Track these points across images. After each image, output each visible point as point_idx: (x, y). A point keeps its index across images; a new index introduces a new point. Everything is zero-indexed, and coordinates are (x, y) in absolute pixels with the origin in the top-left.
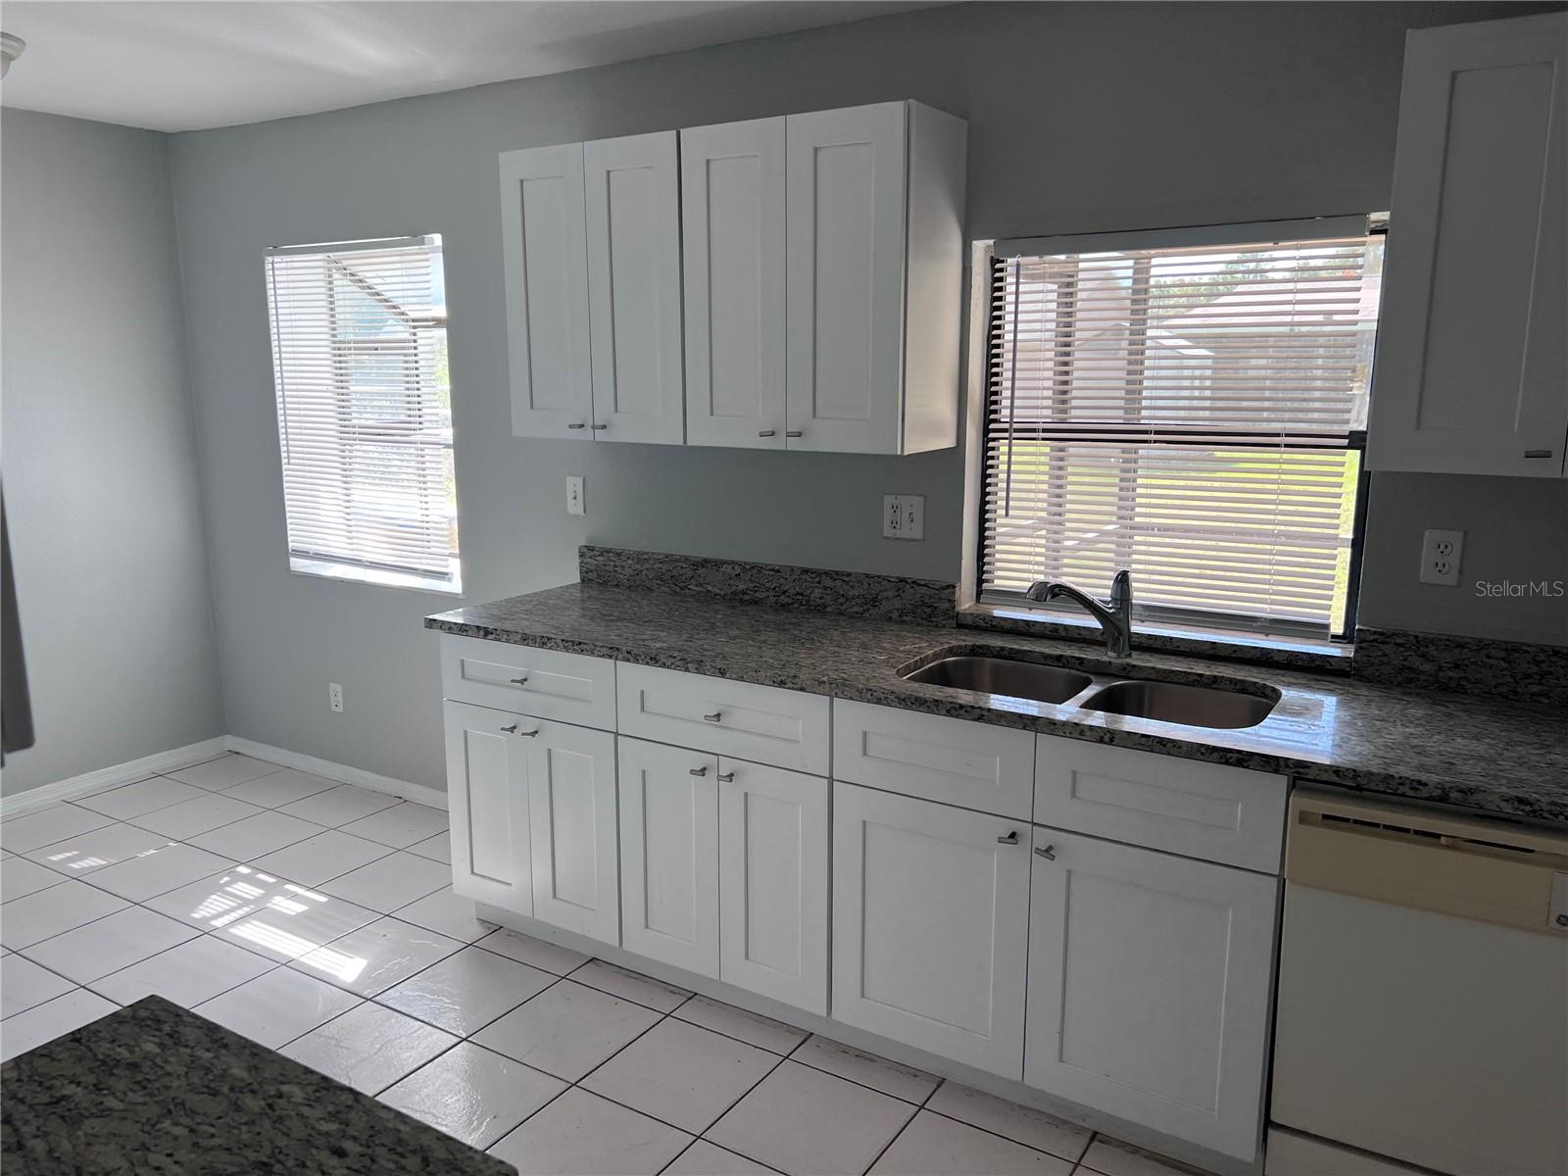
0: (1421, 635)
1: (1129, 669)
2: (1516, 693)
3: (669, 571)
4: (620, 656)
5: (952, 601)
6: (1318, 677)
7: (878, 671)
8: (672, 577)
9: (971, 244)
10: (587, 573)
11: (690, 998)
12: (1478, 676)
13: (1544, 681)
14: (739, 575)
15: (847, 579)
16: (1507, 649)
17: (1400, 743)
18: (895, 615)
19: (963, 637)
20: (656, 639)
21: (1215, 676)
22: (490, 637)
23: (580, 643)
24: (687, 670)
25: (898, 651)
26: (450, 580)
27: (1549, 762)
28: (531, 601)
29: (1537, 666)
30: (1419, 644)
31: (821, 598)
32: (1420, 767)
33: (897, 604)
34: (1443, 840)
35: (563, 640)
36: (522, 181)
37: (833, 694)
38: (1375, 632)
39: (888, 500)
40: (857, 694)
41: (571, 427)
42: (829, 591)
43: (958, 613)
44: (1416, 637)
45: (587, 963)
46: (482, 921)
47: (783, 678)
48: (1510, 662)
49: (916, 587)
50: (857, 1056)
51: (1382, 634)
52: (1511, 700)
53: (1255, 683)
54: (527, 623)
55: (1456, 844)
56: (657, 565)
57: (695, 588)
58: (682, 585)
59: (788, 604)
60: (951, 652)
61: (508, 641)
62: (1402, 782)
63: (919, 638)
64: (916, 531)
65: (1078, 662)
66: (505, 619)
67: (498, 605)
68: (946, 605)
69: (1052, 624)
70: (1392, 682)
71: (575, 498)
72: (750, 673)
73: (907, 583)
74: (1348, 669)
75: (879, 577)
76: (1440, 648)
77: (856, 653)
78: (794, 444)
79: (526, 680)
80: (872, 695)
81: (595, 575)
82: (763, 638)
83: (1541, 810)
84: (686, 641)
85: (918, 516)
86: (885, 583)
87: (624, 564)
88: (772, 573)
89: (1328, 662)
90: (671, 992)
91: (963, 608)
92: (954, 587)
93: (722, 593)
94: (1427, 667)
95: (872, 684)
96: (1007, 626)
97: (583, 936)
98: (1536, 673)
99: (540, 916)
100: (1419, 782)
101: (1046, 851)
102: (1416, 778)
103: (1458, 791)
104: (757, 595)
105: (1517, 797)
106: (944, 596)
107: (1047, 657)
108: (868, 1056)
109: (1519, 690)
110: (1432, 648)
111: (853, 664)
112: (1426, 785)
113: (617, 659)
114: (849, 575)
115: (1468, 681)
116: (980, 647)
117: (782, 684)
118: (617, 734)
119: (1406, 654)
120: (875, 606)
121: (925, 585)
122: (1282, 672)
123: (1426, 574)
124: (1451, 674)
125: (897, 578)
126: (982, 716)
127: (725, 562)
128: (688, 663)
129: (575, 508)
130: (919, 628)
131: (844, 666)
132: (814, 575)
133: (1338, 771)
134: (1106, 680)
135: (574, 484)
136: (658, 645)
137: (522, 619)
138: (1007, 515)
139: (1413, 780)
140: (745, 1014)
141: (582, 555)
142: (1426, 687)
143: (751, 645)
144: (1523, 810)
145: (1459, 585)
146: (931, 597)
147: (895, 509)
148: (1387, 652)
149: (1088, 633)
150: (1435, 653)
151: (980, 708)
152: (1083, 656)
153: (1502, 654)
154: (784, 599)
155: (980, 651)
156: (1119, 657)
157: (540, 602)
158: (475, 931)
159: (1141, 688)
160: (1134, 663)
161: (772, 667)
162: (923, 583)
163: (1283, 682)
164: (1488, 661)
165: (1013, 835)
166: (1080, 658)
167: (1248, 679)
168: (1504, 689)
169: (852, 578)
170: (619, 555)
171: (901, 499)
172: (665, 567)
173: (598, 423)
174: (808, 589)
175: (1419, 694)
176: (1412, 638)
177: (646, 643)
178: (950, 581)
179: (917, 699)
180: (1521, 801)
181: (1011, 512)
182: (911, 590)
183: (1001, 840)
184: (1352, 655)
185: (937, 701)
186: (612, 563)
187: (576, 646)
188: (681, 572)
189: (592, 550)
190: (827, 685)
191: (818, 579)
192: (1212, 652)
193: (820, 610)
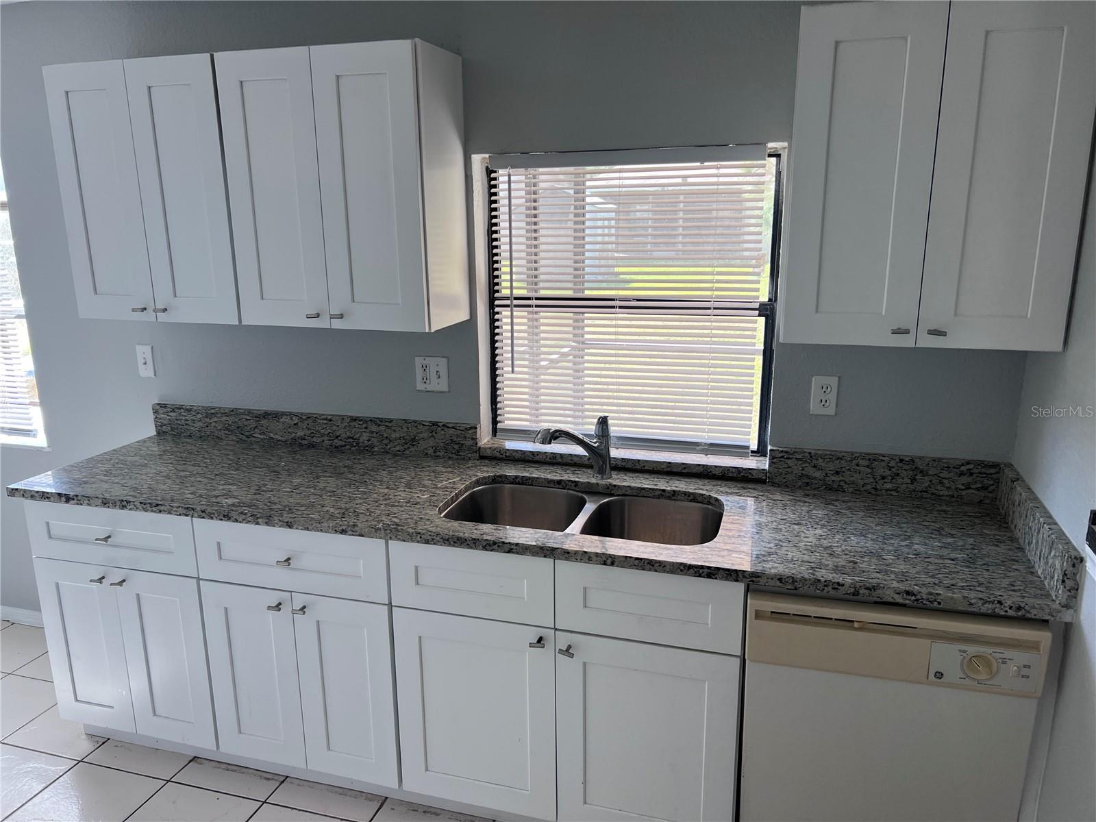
0: (813, 452)
1: (611, 488)
2: (875, 489)
3: (235, 422)
4: (196, 515)
5: (475, 439)
6: (745, 485)
7: (423, 512)
8: (238, 428)
9: (470, 158)
10: (161, 426)
11: (283, 782)
12: (852, 479)
13: (894, 481)
14: (297, 424)
15: (390, 425)
16: (869, 459)
17: (816, 545)
18: (430, 451)
19: (485, 469)
20: (227, 495)
21: (674, 491)
22: (72, 502)
23: (157, 505)
24: (258, 523)
25: (437, 488)
26: (35, 436)
27: (915, 552)
28: (111, 459)
29: (890, 470)
30: (812, 458)
31: (368, 441)
32: (836, 569)
33: (431, 442)
34: (856, 625)
35: (141, 503)
36: (67, 93)
37: (388, 538)
38: (782, 451)
39: (419, 361)
40: (408, 537)
41: (133, 310)
42: (374, 435)
43: (480, 448)
44: (810, 453)
45: (190, 762)
46: (91, 736)
47: (344, 528)
48: (872, 469)
49: (446, 429)
50: (425, 812)
51: (786, 452)
52: (873, 495)
53: (702, 495)
54: (105, 486)
55: (865, 627)
56: (224, 418)
57: (260, 436)
58: (247, 434)
59: (341, 446)
60: (478, 483)
61: (89, 505)
62: (827, 584)
63: (451, 472)
64: (443, 386)
65: (574, 484)
66: (85, 483)
67: (78, 467)
68: (470, 442)
69: (552, 453)
70: (795, 486)
71: (145, 363)
72: (314, 525)
73: (439, 426)
74: (764, 478)
75: (415, 422)
76: (826, 460)
77: (403, 494)
78: (337, 324)
79: (109, 537)
80: (421, 537)
81: (169, 428)
82: (321, 485)
83: (922, 599)
84: (255, 494)
85: (444, 373)
86: (421, 427)
87: (194, 418)
88: (325, 422)
89: (750, 473)
90: (266, 779)
91: (483, 443)
92: (476, 428)
93: (284, 439)
94: (818, 474)
95: (420, 528)
96: (518, 456)
97: (184, 744)
98: (890, 475)
99: (142, 731)
100: (838, 584)
101: (566, 651)
102: (836, 581)
103: (865, 589)
104: (314, 439)
105: (905, 591)
106: (468, 435)
107: (550, 481)
108: (433, 810)
109: (878, 487)
110: (820, 460)
111: (402, 506)
112: (843, 585)
113: (192, 517)
114: (391, 421)
115: (846, 483)
116: (500, 476)
117: (343, 532)
118: (198, 579)
119: (803, 466)
120: (414, 445)
121: (453, 428)
122: (719, 483)
123: (814, 407)
124: (833, 478)
125: (430, 422)
126: (512, 549)
127: (283, 414)
128: (258, 518)
129: (146, 372)
130: (450, 462)
131: (395, 510)
132: (361, 423)
133: (781, 578)
134: (596, 498)
135: (143, 352)
136: (230, 501)
137: (102, 481)
138: (513, 372)
139: (834, 583)
140: (330, 788)
141: (156, 412)
142: (818, 488)
143: (313, 494)
144: (910, 600)
145: (836, 414)
146: (458, 436)
147: (424, 368)
148: (791, 465)
149: (578, 459)
150: (823, 464)
151: (510, 543)
152: (577, 479)
153: (866, 463)
154: (337, 442)
155: (500, 480)
156: (602, 478)
157: (118, 462)
158: (85, 746)
159: (622, 503)
160: (615, 483)
161: (333, 517)
162: (450, 425)
163: (722, 492)
164: (858, 468)
165: (540, 640)
166: (575, 482)
167: (696, 491)
168: (869, 487)
169: (392, 423)
170: (189, 410)
171: (429, 361)
172: (231, 419)
173: (160, 306)
174: (357, 434)
175: (814, 495)
176: (807, 455)
177: (219, 500)
178: (472, 423)
179: (459, 539)
180: (908, 593)
181: (516, 369)
182: (442, 432)
183: (531, 645)
184: (767, 467)
185: (475, 539)
186: (184, 418)
187: (153, 506)
188: (246, 423)
189: (165, 407)
190: (383, 531)
191: (365, 426)
192: (669, 469)
193: (368, 450)
